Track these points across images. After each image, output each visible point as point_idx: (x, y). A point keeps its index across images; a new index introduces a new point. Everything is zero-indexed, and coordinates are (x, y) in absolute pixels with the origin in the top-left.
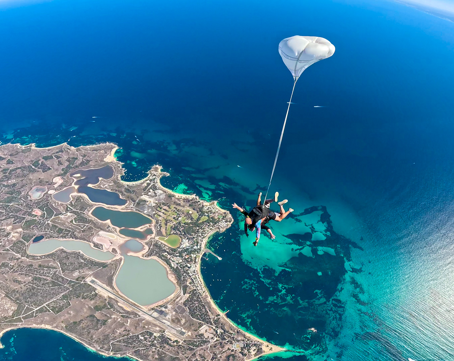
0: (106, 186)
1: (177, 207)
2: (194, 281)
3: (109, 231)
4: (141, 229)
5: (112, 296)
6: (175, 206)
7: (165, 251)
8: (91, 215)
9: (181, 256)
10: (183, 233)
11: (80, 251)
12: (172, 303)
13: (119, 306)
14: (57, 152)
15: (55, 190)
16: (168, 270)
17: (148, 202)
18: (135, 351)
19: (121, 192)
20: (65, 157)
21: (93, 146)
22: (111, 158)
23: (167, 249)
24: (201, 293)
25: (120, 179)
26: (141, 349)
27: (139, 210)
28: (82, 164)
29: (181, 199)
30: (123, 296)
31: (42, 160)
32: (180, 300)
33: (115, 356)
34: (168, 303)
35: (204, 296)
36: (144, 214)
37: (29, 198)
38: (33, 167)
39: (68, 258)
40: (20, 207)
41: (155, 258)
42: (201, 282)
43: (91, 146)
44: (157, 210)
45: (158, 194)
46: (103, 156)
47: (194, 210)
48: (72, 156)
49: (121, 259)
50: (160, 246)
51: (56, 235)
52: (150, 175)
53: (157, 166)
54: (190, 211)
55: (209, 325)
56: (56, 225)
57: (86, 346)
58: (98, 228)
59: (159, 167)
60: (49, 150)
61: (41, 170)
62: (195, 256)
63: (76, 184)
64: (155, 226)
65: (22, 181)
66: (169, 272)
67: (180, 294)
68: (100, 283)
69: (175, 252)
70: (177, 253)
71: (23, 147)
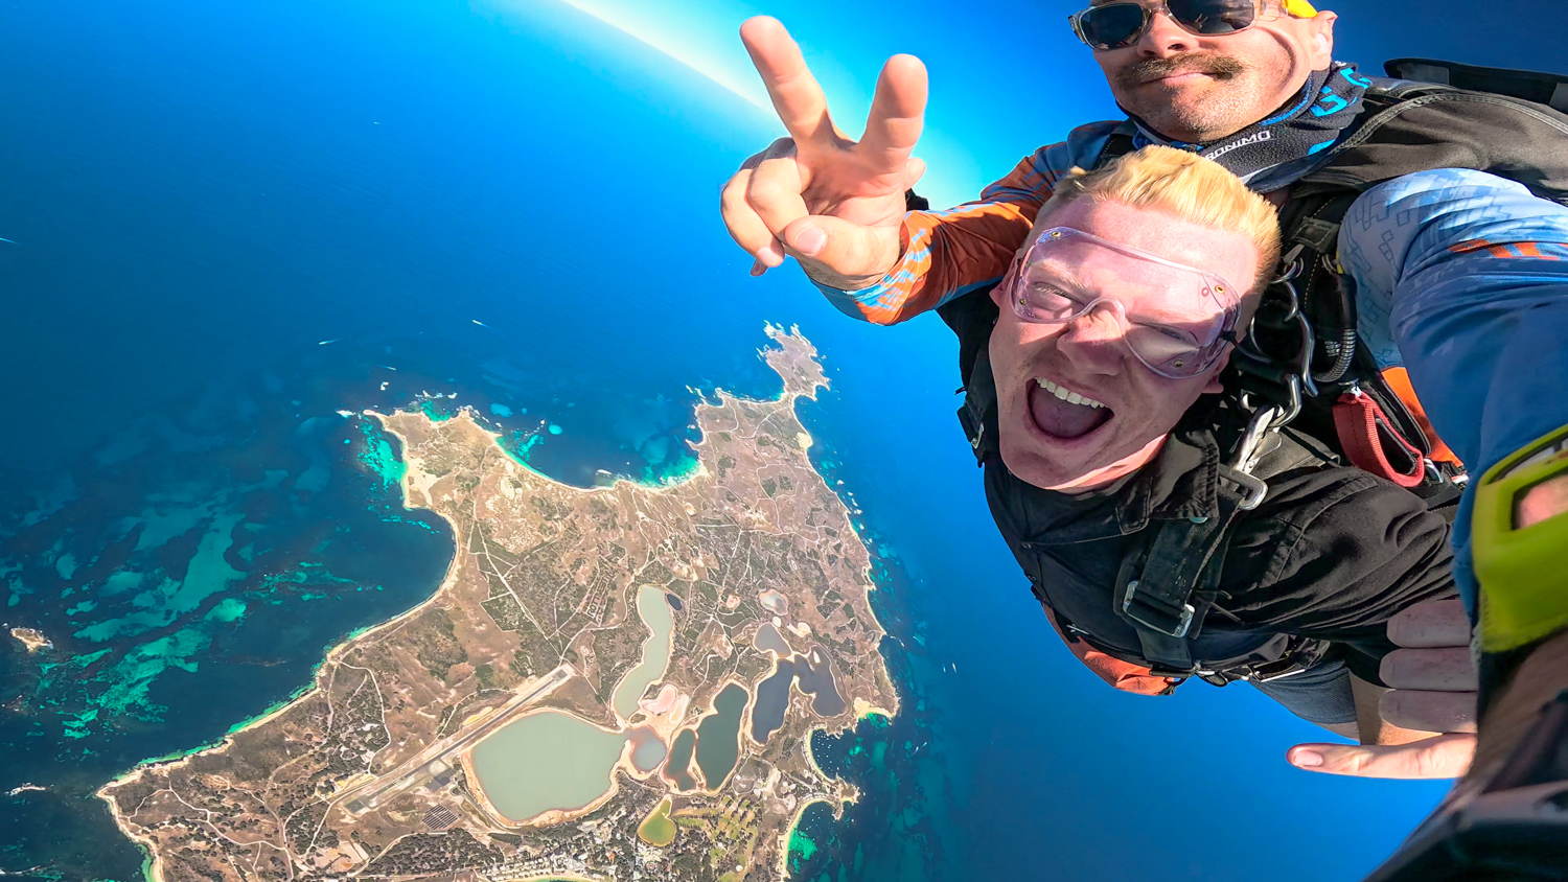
0: (798, 706)
1: (753, 838)
2: (532, 863)
3: (688, 712)
4: (694, 769)
5: (513, 702)
6: (755, 835)
7: (629, 813)
8: (727, 683)
9: (613, 842)
10: (680, 852)
11: (643, 662)
12: (469, 806)
13: (483, 707)
14: (863, 623)
15: (781, 627)
16: (575, 813)
17: (764, 781)
18: (327, 705)
19: (785, 732)
20: (854, 636)
21: (886, 677)
22: (863, 708)
23: (636, 816)
24: (489, 871)
25: (817, 728)
26: (330, 717)
27: (741, 765)
28: (844, 665)
29: (776, 847)
30: (512, 720)
31: (843, 604)
32: (473, 823)
33: (321, 667)
34: (471, 796)
35: (475, 876)
36: (733, 776)
37: (761, 590)
38: (826, 592)
39: (625, 643)
40: (744, 577)
41: (614, 790)
42: (526, 876)
43: (886, 672)
44: (743, 800)
45: (784, 799)
46: (865, 696)
47: (746, 877)
48: (858, 646)
49: (616, 727)
50: (644, 802)
51: (682, 627)
52: (833, 781)
53: (857, 794)
54: (744, 866)
55: (366, 866)
56: (705, 630)
57: (374, 630)
58: (698, 695)
59: (855, 797)
60: (866, 610)
61: (822, 603)
62: (612, 872)
63: (797, 657)
64: (700, 796)
65: (797, 579)
66: (567, 814)
67: (495, 826)
68: (554, 686)
69: (628, 831)
70: (622, 835)
71: (867, 574)
